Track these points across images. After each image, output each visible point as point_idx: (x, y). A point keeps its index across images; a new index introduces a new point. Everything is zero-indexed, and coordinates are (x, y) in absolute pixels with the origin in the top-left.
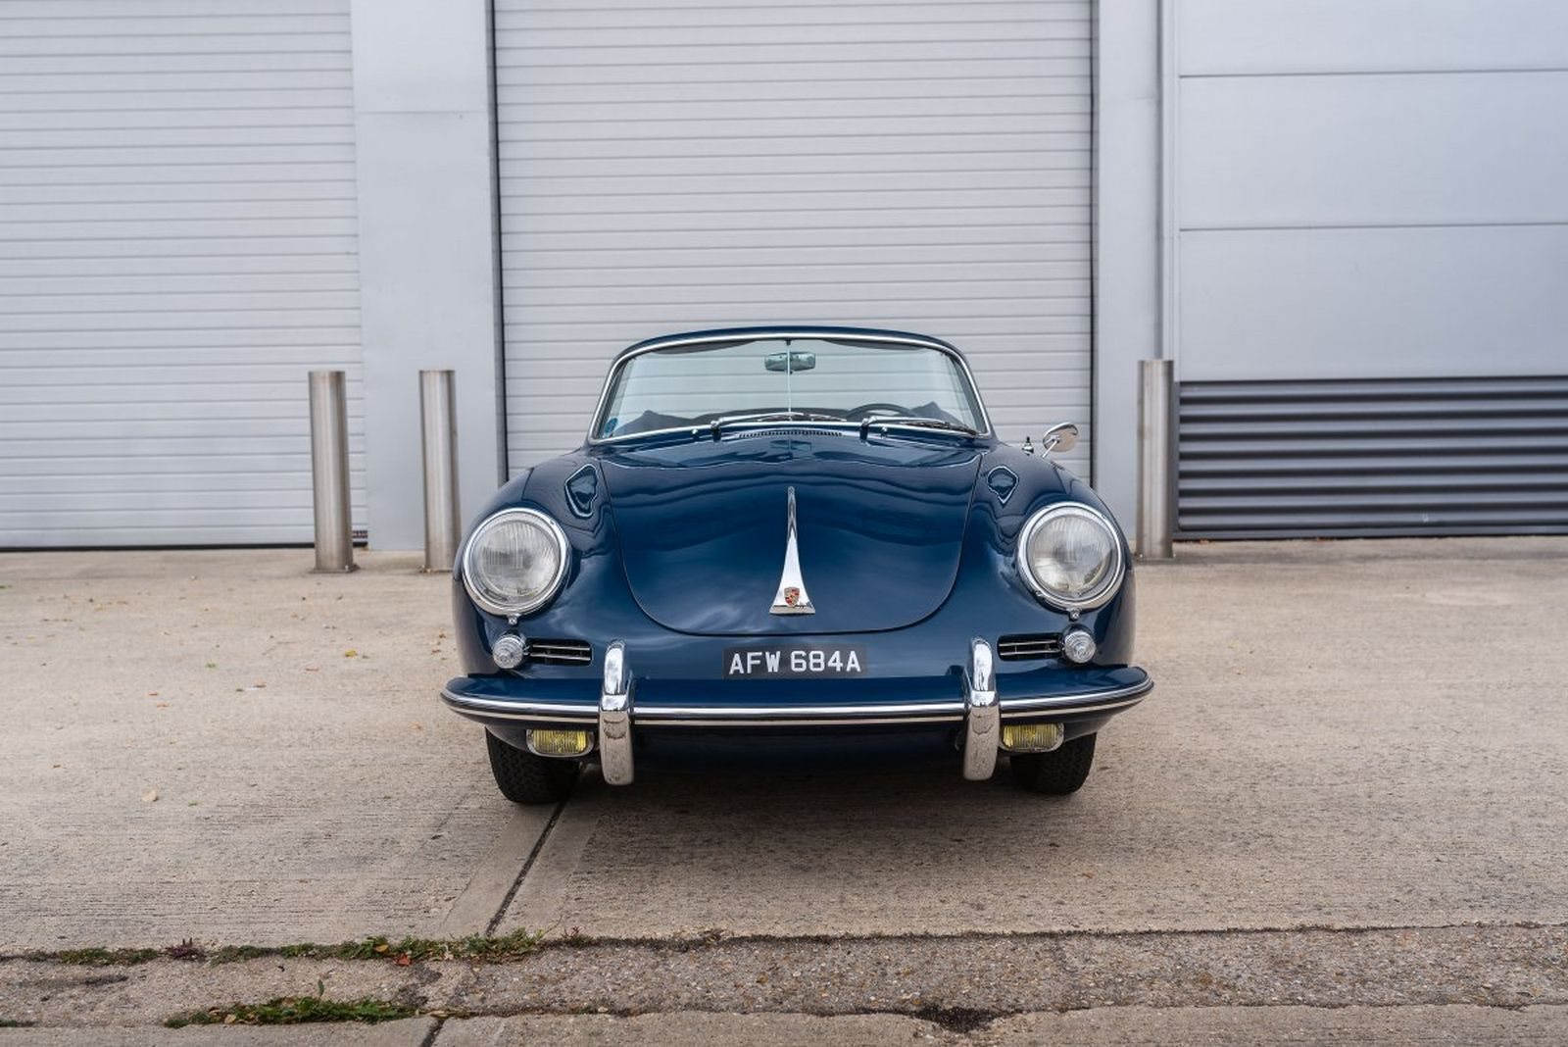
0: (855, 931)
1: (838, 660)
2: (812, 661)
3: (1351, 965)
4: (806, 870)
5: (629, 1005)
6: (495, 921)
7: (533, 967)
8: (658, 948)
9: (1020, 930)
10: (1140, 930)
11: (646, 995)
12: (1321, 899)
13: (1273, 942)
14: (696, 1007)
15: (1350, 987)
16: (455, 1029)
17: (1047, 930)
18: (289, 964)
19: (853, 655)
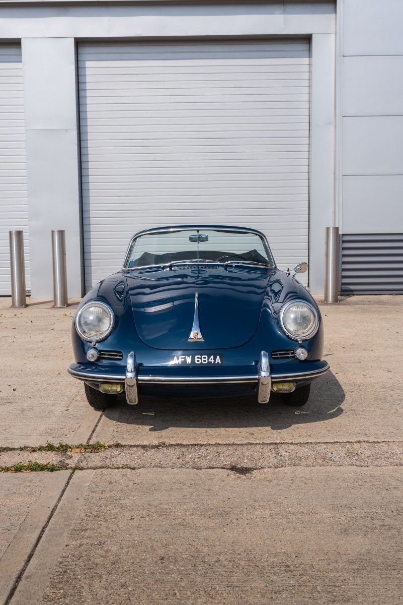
0: (211, 443)
1: (213, 359)
2: (203, 359)
3: (373, 453)
4: (194, 422)
5: (135, 466)
6: (90, 439)
7: (103, 454)
8: (145, 448)
9: (265, 442)
10: (305, 442)
11: (141, 463)
12: (367, 432)
13: (349, 446)
14: (157, 467)
15: (371, 461)
16: (78, 473)
17: (274, 442)
18: (22, 453)
19: (218, 357)
